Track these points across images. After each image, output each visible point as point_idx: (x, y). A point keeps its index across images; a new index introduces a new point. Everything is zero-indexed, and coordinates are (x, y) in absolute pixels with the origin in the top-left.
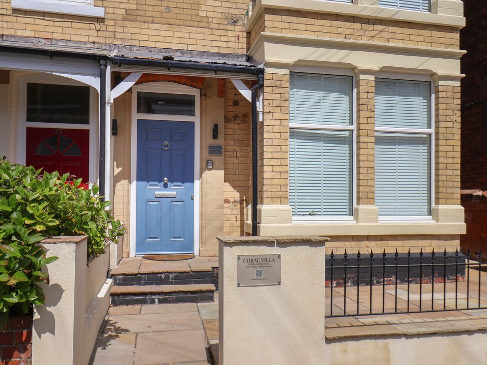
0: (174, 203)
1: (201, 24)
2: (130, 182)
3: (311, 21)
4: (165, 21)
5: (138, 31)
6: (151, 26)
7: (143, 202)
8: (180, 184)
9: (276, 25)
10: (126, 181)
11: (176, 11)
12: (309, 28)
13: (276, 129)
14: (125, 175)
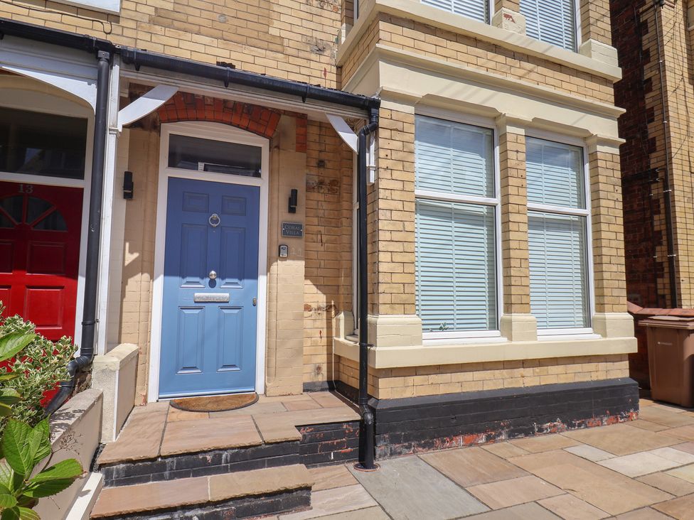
0: (225, 311)
1: (272, 46)
2: (152, 278)
3: (443, 42)
4: (219, 34)
5: (175, 43)
6: (196, 38)
7: (173, 310)
8: (236, 281)
9: (396, 38)
10: (146, 276)
11: (236, 22)
12: (440, 51)
13: (397, 195)
14: (144, 266)
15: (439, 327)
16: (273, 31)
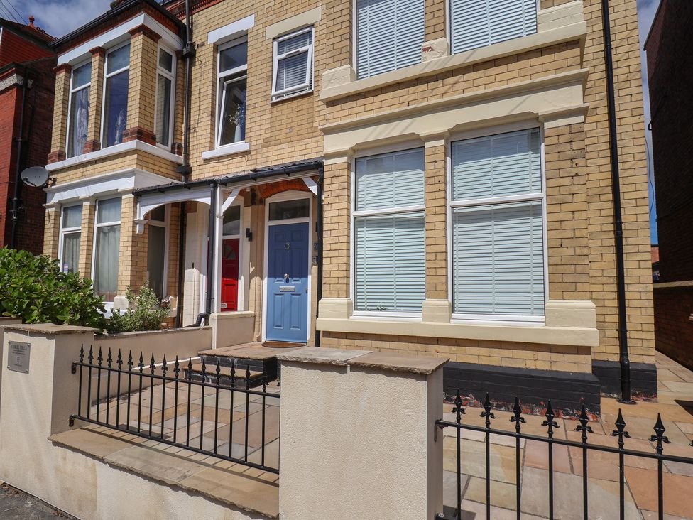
0: (293, 296)
1: (315, 134)
2: (262, 278)
3: (370, 100)
4: (288, 140)
5: (270, 154)
6: (280, 147)
7: (273, 295)
8: (297, 279)
9: (336, 115)
10: (258, 278)
11: (297, 129)
12: (368, 107)
14: (258, 273)
15: (376, 308)
16: (315, 124)
